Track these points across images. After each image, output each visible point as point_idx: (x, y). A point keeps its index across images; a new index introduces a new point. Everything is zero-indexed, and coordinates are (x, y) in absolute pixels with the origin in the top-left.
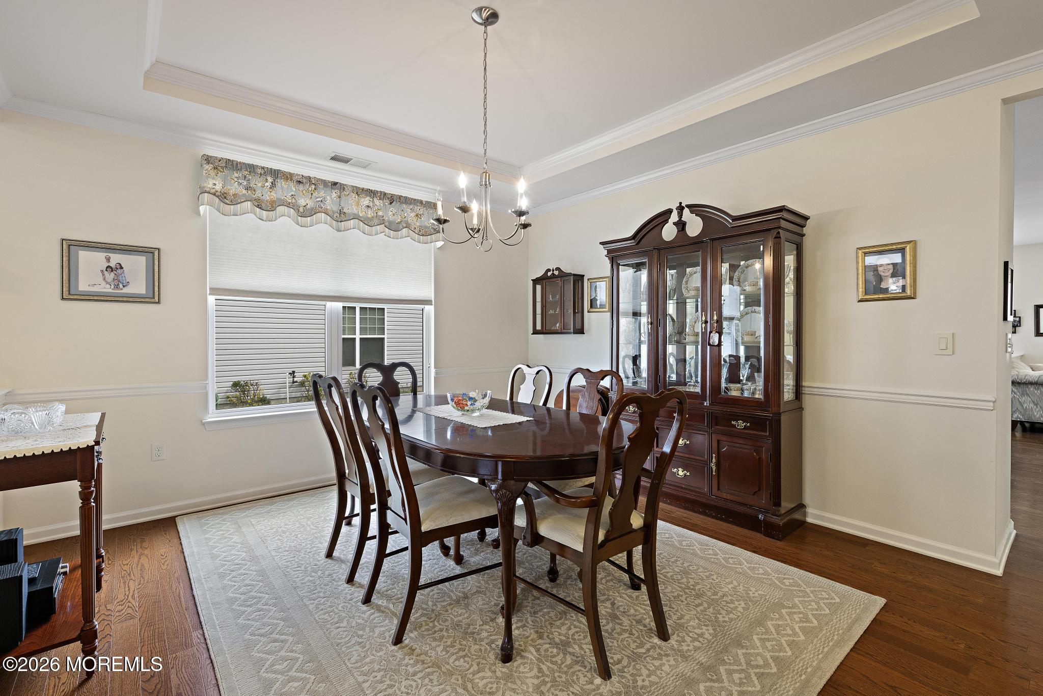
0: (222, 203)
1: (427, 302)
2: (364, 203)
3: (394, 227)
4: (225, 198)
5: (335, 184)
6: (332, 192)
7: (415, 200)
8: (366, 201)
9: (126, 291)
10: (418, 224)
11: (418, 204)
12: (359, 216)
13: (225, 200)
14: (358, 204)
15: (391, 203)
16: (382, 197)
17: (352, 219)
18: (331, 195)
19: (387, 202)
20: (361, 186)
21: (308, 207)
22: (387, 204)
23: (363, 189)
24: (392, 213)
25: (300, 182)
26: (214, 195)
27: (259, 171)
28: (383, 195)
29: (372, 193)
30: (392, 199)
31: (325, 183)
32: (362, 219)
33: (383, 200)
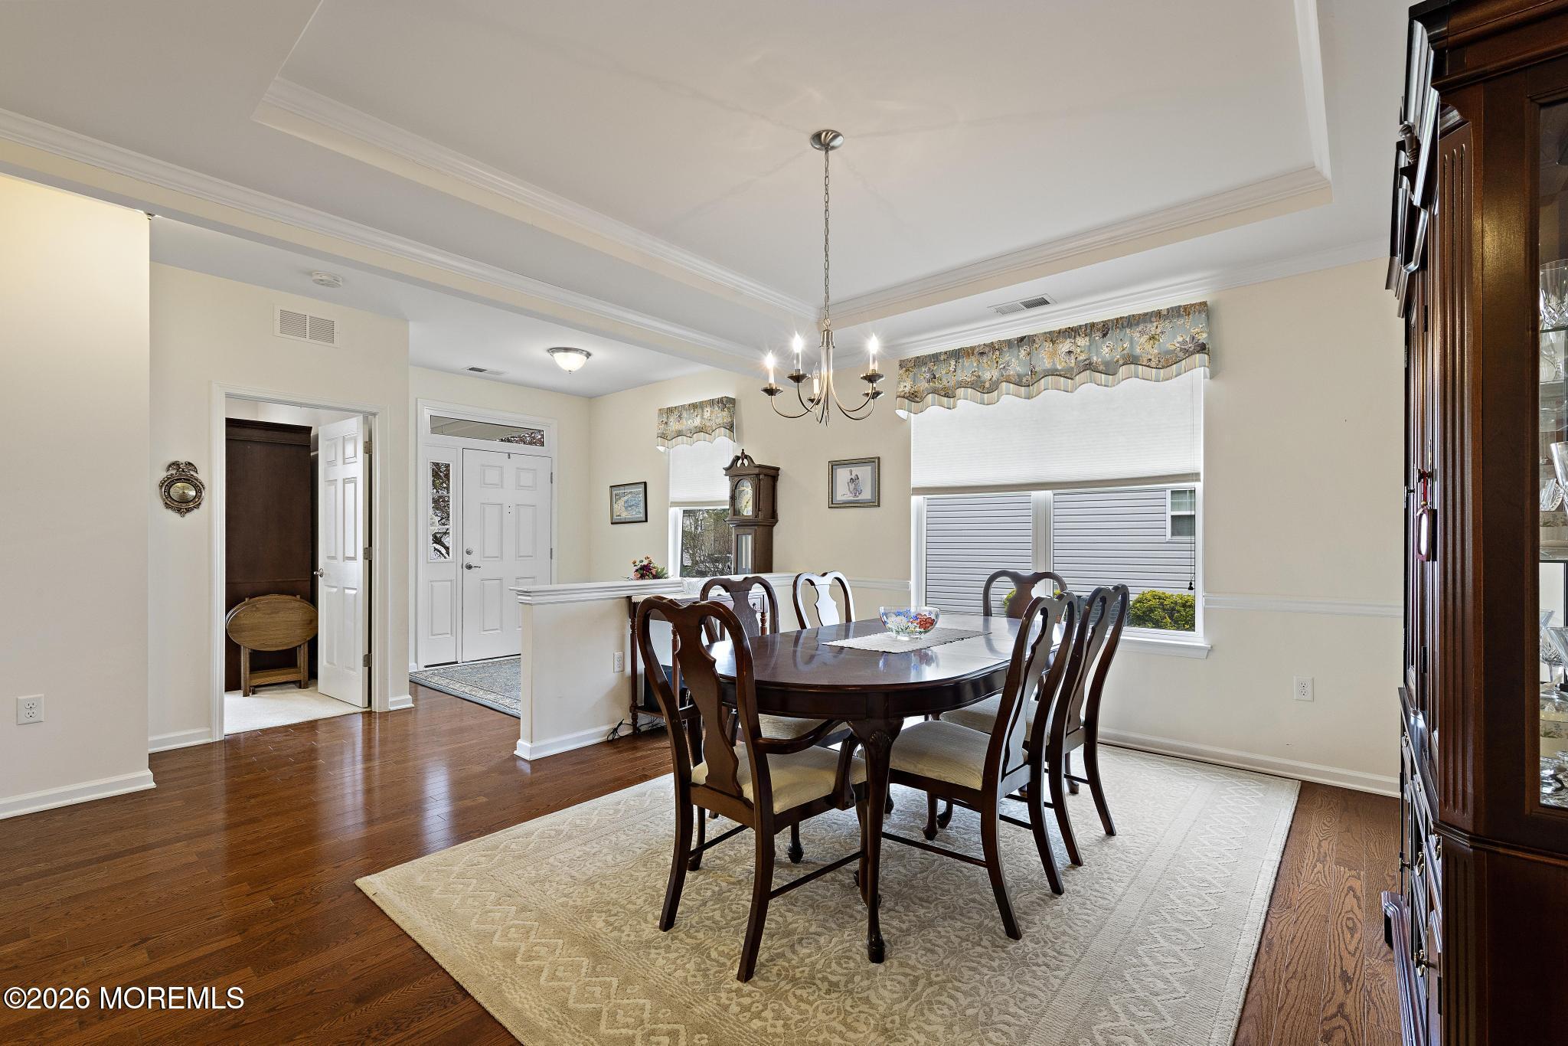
0: (913, 404)
1: (1194, 476)
2: (1063, 350)
3: (1109, 369)
4: (916, 396)
5: (1022, 339)
6: (1019, 351)
7: (1146, 314)
8: (1065, 346)
9: (860, 497)
10: (1156, 351)
11: (1153, 319)
12: (1057, 370)
13: (916, 399)
14: (1054, 354)
15: (1104, 335)
16: (1088, 331)
17: (1043, 377)
18: (1019, 355)
19: (1097, 336)
20: (1057, 329)
21: (994, 378)
22: (1097, 338)
23: (1059, 332)
24: (1106, 351)
25: (982, 354)
26: (904, 397)
27: (942, 358)
28: (1090, 328)
29: (1072, 332)
30: (1105, 329)
31: (1009, 343)
32: (1062, 373)
33: (1090, 335)
